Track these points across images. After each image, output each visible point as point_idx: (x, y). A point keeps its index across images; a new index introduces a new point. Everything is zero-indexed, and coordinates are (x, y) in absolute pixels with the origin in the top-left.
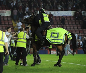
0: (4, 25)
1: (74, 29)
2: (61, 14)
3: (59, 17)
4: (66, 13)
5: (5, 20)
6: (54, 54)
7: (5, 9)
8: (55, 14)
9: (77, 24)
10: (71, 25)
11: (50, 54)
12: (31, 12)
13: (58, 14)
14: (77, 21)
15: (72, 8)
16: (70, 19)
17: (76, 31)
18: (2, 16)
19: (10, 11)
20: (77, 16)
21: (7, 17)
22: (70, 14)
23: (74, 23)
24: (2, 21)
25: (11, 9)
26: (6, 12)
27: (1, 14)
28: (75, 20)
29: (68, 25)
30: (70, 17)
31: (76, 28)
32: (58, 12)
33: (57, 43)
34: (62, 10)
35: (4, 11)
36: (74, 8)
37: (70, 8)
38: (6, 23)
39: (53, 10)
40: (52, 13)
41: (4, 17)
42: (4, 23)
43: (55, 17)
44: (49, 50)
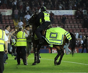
0: (5, 24)
1: (75, 27)
2: (62, 13)
3: (60, 16)
4: (67, 12)
5: (6, 19)
6: (55, 53)
7: (6, 8)
8: (56, 13)
9: (78, 23)
10: (72, 24)
11: (51, 53)
12: (32, 11)
13: (59, 13)
14: (78, 20)
15: (73, 7)
16: (71, 18)
17: (77, 30)
18: (3, 15)
19: (11, 10)
20: (78, 15)
21: (8, 16)
22: (71, 13)
23: (75, 22)
24: (3, 20)
25: (12, 9)
26: (7, 11)
27: (2, 13)
28: (76, 19)
29: (69, 24)
30: (71, 16)
31: (77, 27)
32: (59, 11)
33: (56, 43)
34: (63, 9)
35: (5, 10)
36: (75, 7)
37: (71, 7)
38: (7, 22)
39: (54, 9)
40: (53, 12)
41: (5, 16)
42: (5, 22)
43: (57, 16)
44: (50, 49)
